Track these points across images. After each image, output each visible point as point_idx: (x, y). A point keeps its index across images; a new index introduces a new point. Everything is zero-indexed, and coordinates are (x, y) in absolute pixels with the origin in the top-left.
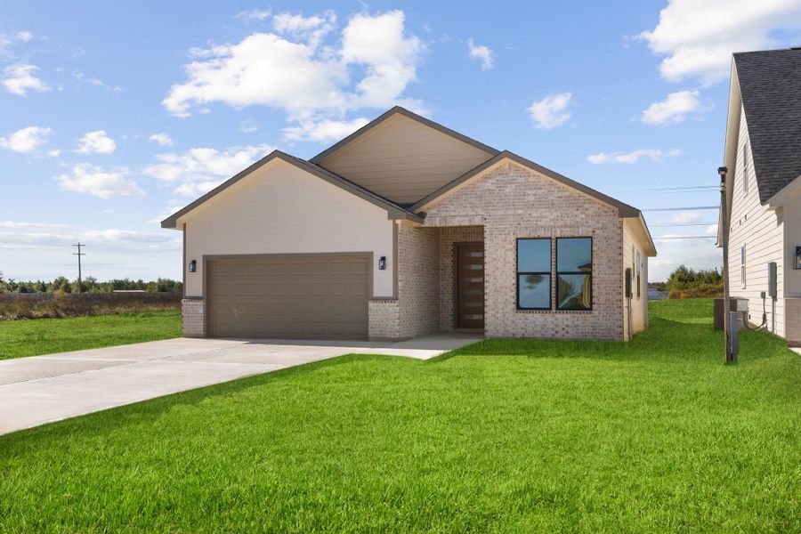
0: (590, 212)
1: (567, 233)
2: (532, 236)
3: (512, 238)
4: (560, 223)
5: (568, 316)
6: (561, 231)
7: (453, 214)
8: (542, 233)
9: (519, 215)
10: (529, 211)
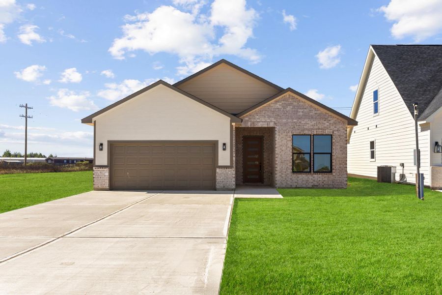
0: (331, 122)
1: (320, 132)
2: (301, 134)
3: (290, 134)
4: (316, 127)
5: (320, 175)
6: (317, 132)
7: (258, 120)
8: (306, 132)
9: (294, 122)
10: (300, 120)
